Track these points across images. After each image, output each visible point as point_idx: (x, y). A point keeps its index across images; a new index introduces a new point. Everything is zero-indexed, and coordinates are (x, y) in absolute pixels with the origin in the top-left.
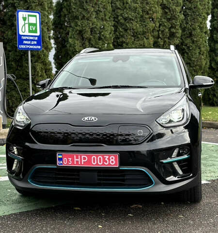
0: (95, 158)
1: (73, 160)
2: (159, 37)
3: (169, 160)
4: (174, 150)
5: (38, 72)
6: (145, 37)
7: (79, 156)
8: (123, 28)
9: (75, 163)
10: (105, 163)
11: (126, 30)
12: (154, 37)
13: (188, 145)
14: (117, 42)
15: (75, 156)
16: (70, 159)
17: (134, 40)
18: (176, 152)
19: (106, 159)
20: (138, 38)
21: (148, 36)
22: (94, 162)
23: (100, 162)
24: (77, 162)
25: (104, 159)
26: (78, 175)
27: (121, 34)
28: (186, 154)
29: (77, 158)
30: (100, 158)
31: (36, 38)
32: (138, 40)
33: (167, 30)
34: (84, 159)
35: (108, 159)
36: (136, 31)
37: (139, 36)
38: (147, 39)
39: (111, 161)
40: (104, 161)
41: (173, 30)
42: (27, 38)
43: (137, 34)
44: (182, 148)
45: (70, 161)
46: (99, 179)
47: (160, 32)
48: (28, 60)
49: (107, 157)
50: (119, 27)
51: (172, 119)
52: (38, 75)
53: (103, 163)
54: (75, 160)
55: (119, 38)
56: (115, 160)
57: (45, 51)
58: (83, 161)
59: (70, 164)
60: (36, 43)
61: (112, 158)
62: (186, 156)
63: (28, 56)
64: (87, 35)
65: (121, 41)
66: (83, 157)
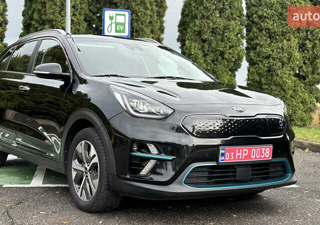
2: (306, 39)
6: (285, 38)
8: (258, 28)
11: (261, 30)
12: (299, 38)
14: (251, 44)
20: (276, 39)
21: (289, 37)
27: (256, 35)
32: (277, 43)
36: (272, 31)
37: (277, 37)
38: (288, 40)
43: (275, 34)
47: (309, 33)
50: (253, 27)
55: (253, 40)
65: (255, 43)
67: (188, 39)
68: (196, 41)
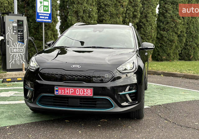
0: (79, 90)
1: (65, 91)
2: (126, 17)
3: (123, 93)
4: (127, 87)
5: (49, 36)
6: (118, 17)
7: (69, 89)
9: (66, 93)
10: (84, 94)
11: (105, 12)
12: (123, 17)
13: (135, 84)
15: (66, 89)
16: (63, 91)
17: (111, 18)
18: (128, 88)
19: (85, 91)
20: (113, 17)
22: (78, 93)
23: (81, 93)
24: (67, 92)
25: (84, 91)
26: (68, 101)
27: (102, 14)
28: (134, 89)
29: (67, 90)
30: (81, 91)
31: (48, 15)
32: (113, 19)
33: (132, 13)
34: (72, 91)
35: (86, 91)
36: (112, 13)
37: (114, 16)
38: (119, 18)
39: (88, 93)
40: (84, 92)
41: (135, 13)
42: (42, 14)
44: (132, 86)
45: (63, 92)
46: (80, 103)
47: (127, 14)
48: (42, 28)
49: (86, 90)
50: (100, 10)
51: (127, 68)
52: (48, 38)
53: (83, 94)
54: (66, 91)
55: (100, 17)
56: (90, 92)
57: (53, 23)
58: (71, 92)
59: (63, 94)
60: (48, 18)
61: (89, 91)
62: (134, 91)
63: (42, 25)
64: (81, 14)
65: (102, 19)
66: (71, 89)
67: (70, 15)
68: (74, 17)
